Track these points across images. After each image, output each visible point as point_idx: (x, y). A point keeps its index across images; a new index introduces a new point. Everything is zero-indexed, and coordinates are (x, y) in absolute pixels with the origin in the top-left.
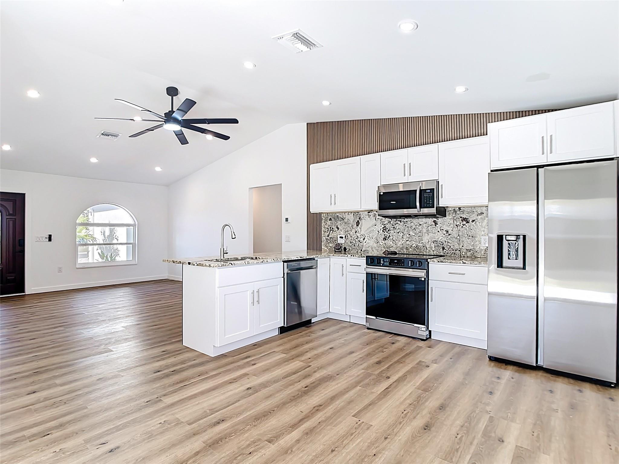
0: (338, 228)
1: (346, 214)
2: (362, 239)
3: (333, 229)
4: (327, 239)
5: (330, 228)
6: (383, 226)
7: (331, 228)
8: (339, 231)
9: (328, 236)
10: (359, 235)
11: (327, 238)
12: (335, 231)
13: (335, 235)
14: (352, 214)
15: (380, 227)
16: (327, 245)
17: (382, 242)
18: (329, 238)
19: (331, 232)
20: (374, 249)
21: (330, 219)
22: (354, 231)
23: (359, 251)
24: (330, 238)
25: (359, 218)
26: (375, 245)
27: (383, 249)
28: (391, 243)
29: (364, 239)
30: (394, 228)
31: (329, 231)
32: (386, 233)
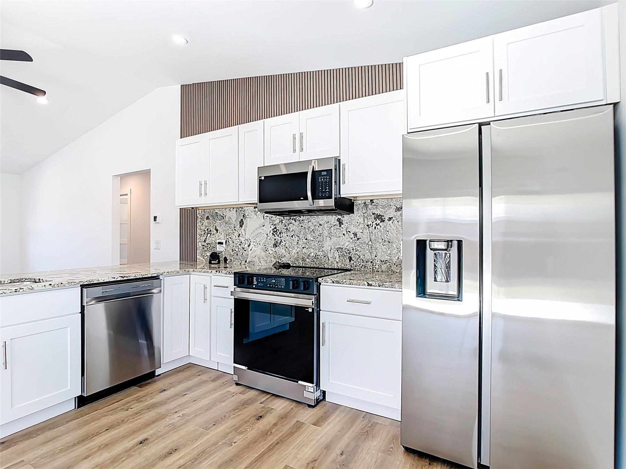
0: (217, 230)
1: (227, 210)
2: (246, 245)
3: (210, 231)
4: (203, 246)
5: (207, 230)
6: (273, 227)
7: (209, 230)
8: (218, 233)
9: (205, 241)
10: (243, 240)
11: (203, 244)
12: (213, 234)
13: (213, 239)
14: (235, 210)
15: (269, 228)
16: (203, 254)
17: (271, 250)
18: (205, 244)
19: (209, 235)
20: (261, 260)
21: (208, 218)
22: (236, 234)
23: (243, 262)
24: (208, 244)
25: (244, 216)
26: (263, 254)
27: (273, 259)
28: (283, 251)
29: (249, 246)
30: (287, 229)
31: (206, 234)
32: (277, 237)
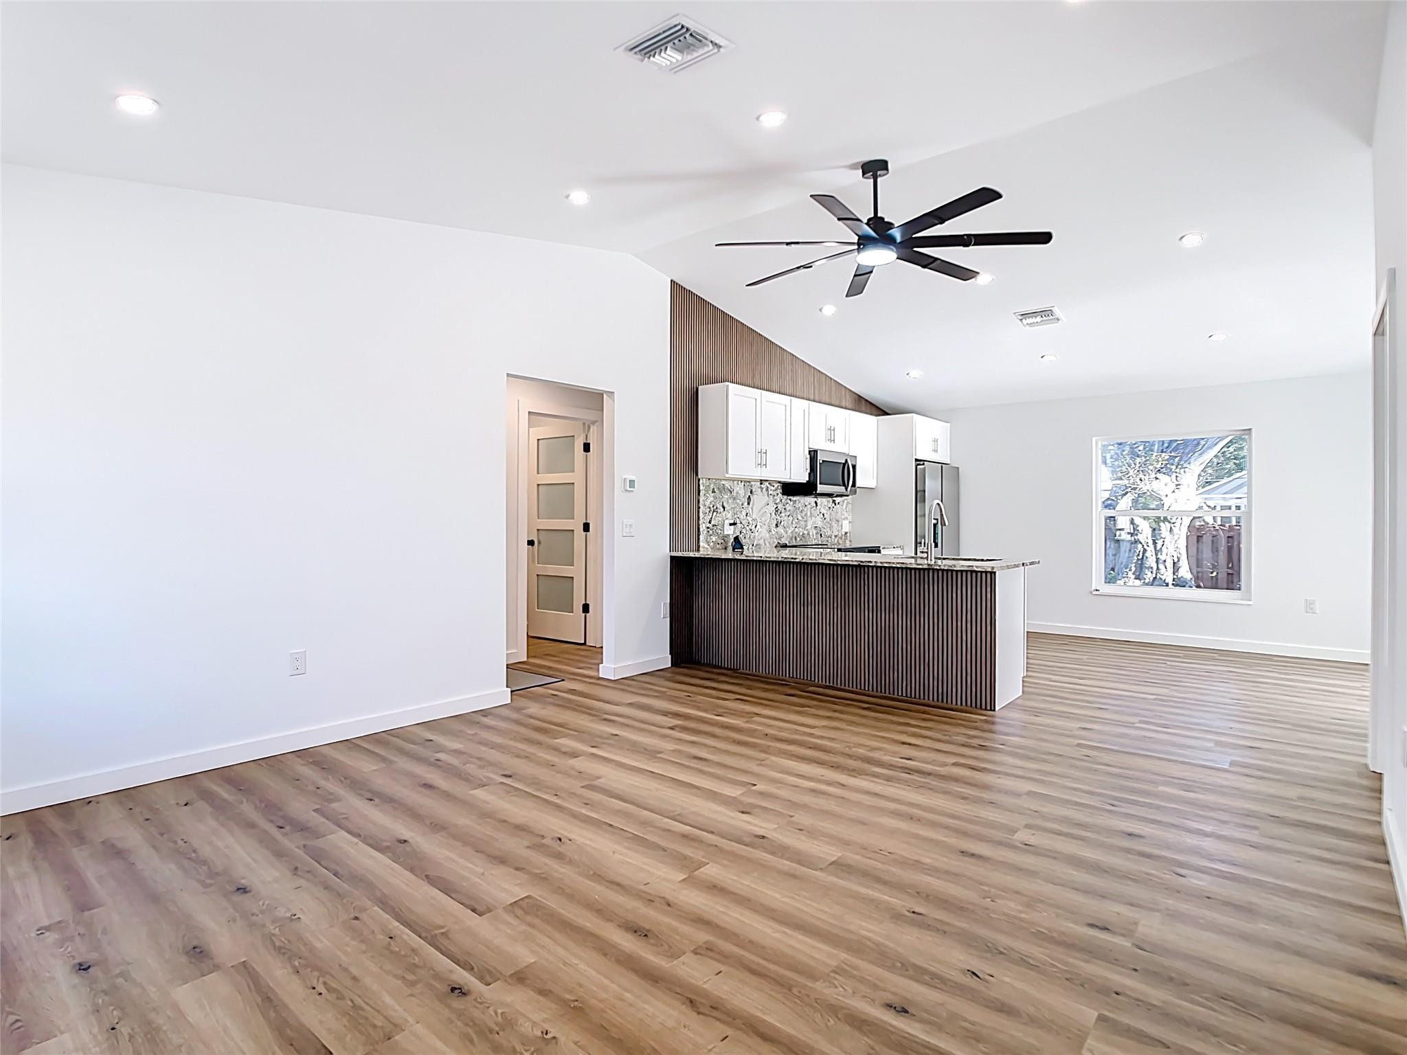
0: (724, 508)
1: (736, 482)
2: (754, 526)
3: (717, 508)
4: (708, 528)
5: (713, 506)
7: (715, 508)
8: (726, 512)
9: (710, 522)
10: (750, 519)
11: (708, 525)
12: (720, 513)
13: (720, 519)
14: (743, 484)
15: (772, 508)
16: (708, 540)
17: (774, 530)
18: (710, 526)
19: (715, 513)
20: (765, 541)
21: (713, 492)
22: (744, 513)
23: (751, 546)
24: (713, 526)
25: (751, 492)
26: (767, 535)
27: (775, 540)
28: (782, 531)
29: (756, 527)
30: (785, 509)
31: (711, 512)
32: (777, 517)
